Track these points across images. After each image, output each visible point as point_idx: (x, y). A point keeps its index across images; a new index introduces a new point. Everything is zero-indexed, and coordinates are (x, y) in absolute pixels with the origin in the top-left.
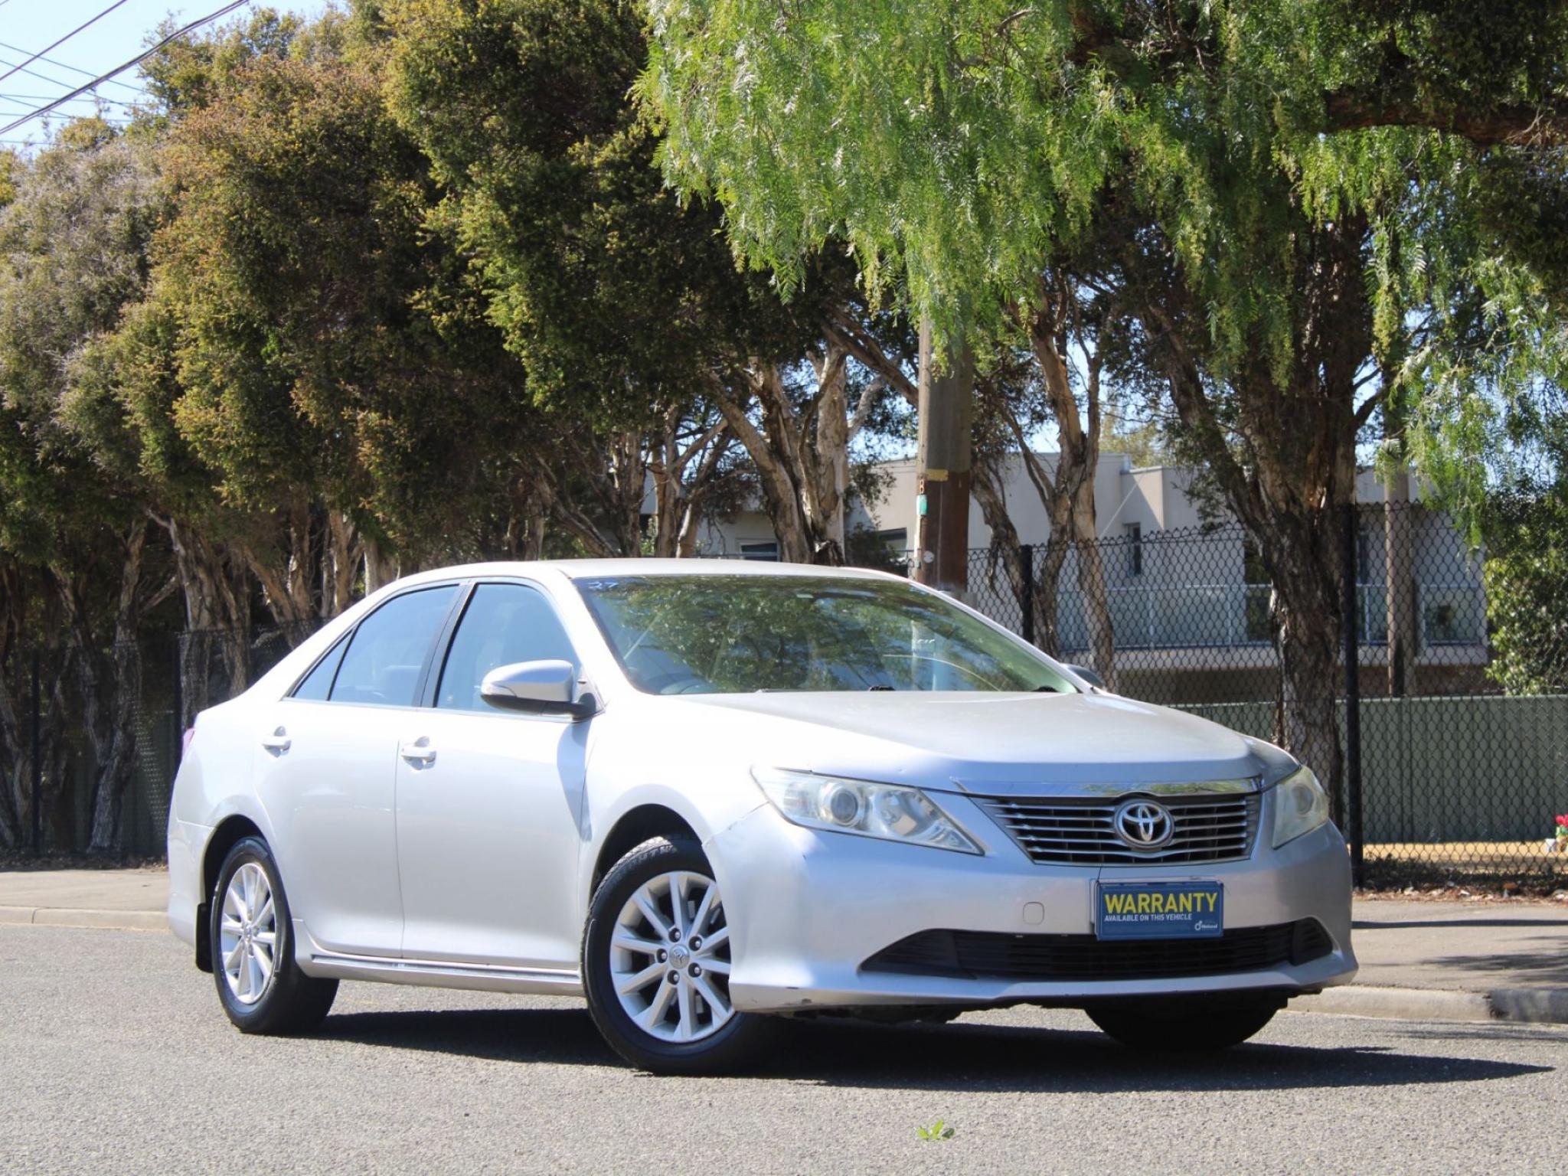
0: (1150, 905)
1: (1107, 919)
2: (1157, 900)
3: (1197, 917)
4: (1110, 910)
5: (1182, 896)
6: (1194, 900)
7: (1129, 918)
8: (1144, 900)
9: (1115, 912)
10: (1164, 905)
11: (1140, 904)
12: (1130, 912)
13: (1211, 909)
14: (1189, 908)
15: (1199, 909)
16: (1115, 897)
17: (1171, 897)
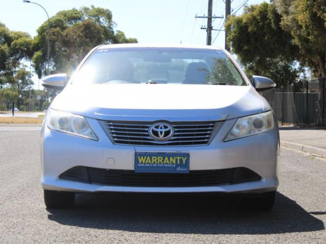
0: (157, 161)
1: (139, 165)
2: (160, 159)
3: (177, 165)
4: (140, 162)
5: (171, 158)
6: (177, 160)
7: (148, 165)
8: (155, 159)
9: (142, 163)
10: (163, 161)
11: (153, 160)
12: (148, 163)
13: (184, 163)
14: (174, 162)
15: (179, 163)
16: (142, 158)
17: (166, 158)
